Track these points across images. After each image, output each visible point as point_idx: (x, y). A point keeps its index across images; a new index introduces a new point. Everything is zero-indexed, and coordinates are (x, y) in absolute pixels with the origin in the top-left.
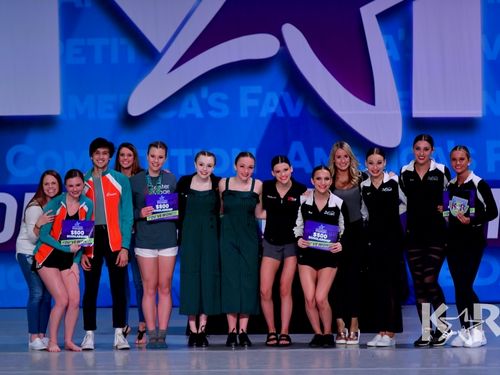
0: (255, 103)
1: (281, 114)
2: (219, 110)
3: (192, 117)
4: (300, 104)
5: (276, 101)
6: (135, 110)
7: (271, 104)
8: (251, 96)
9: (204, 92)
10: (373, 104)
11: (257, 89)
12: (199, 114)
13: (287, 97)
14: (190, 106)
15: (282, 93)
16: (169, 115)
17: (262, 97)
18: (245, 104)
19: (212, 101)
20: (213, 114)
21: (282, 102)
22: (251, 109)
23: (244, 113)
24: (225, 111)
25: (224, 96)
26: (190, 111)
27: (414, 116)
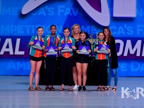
0: (63, 11)
1: (71, 15)
2: (51, 13)
3: (42, 15)
4: (77, 12)
5: (69, 11)
7: (68, 11)
8: (61, 9)
9: (46, 7)
10: (101, 12)
11: (63, 6)
12: (45, 14)
13: (73, 9)
14: (42, 11)
15: (71, 8)
16: (35, 14)
17: (65, 9)
18: (60, 11)
19: (49, 10)
20: (49, 14)
21: (71, 11)
22: (61, 13)
23: (59, 14)
24: (53, 13)
25: (53, 9)
26: (42, 13)
27: (114, 16)
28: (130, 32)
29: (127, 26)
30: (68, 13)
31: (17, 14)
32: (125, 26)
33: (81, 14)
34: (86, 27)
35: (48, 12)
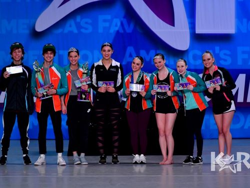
0: (107, 24)
1: (121, 31)
2: (86, 29)
3: (71, 32)
4: (132, 25)
5: (119, 24)
6: (39, 28)
7: (116, 25)
8: (105, 21)
9: (78, 18)
10: (174, 26)
11: (108, 17)
12: (75, 31)
13: (125, 21)
14: (70, 26)
15: (122, 19)
16: (59, 31)
17: (111, 21)
18: (102, 25)
19: (83, 23)
20: (83, 31)
21: (122, 24)
22: (104, 28)
23: (101, 30)
24: (90, 29)
25: (89, 21)
26: (70, 29)
27: (197, 32)
28: (225, 60)
29: (220, 50)
30: (117, 29)
31: (27, 32)
32: (217, 49)
33: (139, 30)
34: (148, 53)
35: (82, 27)
